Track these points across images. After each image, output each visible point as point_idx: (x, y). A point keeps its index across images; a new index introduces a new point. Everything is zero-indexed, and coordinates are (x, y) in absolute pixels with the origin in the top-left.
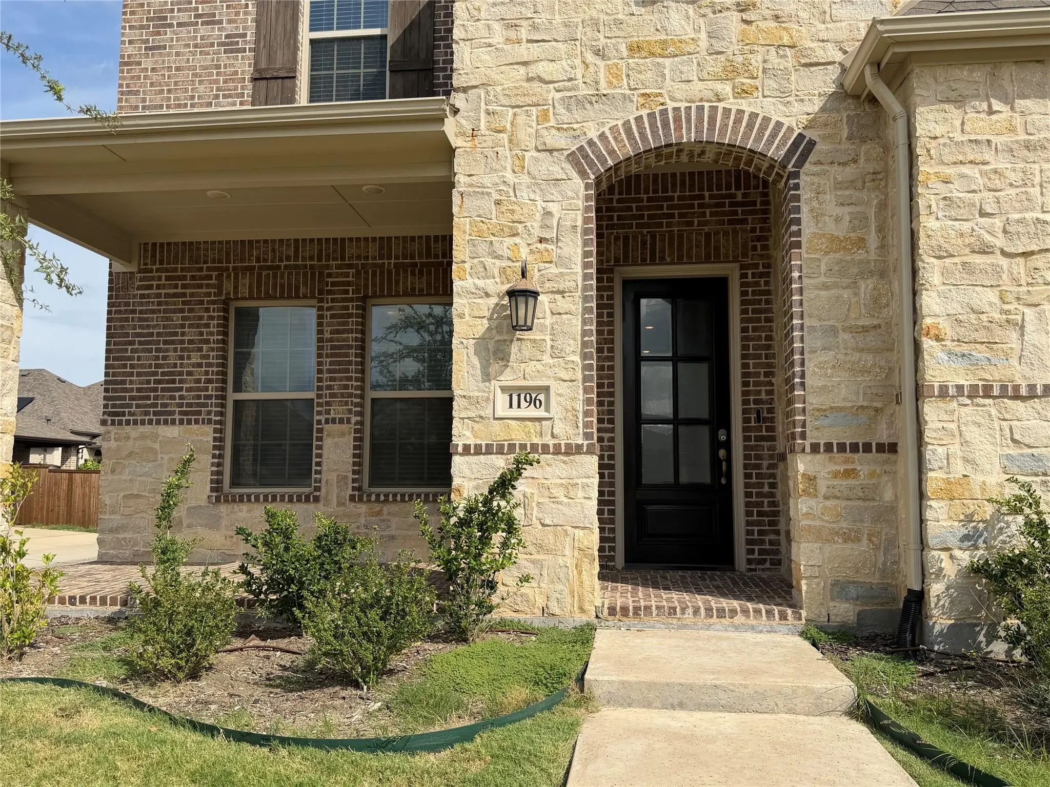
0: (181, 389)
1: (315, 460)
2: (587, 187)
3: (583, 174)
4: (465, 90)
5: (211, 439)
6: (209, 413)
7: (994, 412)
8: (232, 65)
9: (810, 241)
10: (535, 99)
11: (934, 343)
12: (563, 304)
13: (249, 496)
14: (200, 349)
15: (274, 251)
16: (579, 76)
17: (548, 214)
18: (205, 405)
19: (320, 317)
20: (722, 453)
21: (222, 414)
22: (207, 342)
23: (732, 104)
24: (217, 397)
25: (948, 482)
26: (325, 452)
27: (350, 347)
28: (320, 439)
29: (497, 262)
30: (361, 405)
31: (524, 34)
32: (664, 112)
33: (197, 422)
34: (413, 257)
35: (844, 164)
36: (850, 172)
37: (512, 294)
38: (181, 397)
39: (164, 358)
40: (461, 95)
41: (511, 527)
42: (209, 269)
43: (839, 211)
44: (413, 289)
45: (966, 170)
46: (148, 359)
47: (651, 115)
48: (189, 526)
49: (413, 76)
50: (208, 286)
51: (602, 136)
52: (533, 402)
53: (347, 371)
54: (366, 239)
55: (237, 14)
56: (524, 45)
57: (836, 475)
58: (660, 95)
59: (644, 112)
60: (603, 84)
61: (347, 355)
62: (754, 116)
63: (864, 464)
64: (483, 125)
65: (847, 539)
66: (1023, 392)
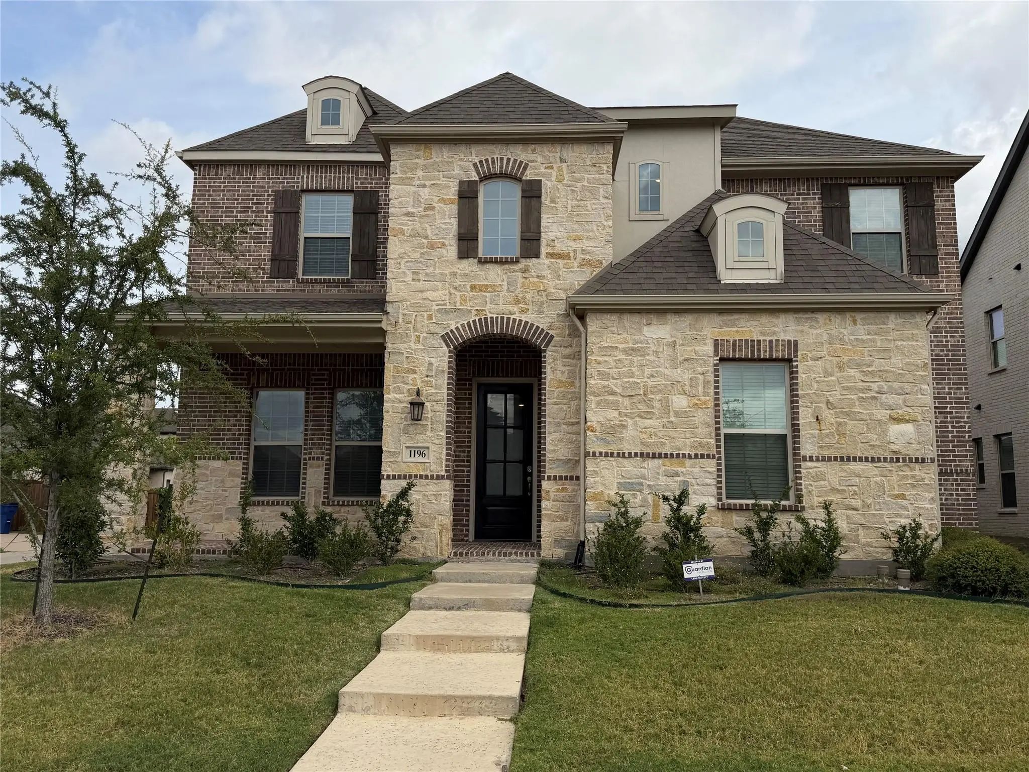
0: (223, 439)
1: (302, 481)
2: (450, 351)
3: (448, 346)
4: (392, 302)
5: (241, 468)
6: (240, 453)
7: (614, 463)
8: (258, 251)
9: (550, 382)
10: (425, 309)
11: (591, 433)
12: (438, 408)
13: (263, 502)
14: (236, 416)
15: (281, 359)
16: (447, 299)
17: (431, 364)
18: (238, 449)
19: (307, 398)
20: (529, 478)
21: (247, 454)
22: (240, 412)
23: (517, 316)
24: (245, 444)
25: (594, 493)
26: (308, 477)
27: (325, 416)
28: (305, 469)
29: (405, 386)
30: (330, 450)
31: (422, 277)
32: (486, 319)
33: (233, 458)
34: (362, 365)
35: (566, 347)
36: (568, 351)
37: (411, 404)
38: (224, 444)
39: (214, 421)
40: (390, 305)
41: (408, 513)
42: (242, 369)
43: (564, 369)
44: (362, 384)
45: (606, 358)
46: (204, 421)
47: (480, 320)
48: (227, 519)
49: (365, 264)
50: (241, 379)
51: (457, 328)
52: (422, 454)
53: (322, 430)
54: (335, 355)
55: (262, 221)
56: (421, 282)
57: (557, 490)
58: (484, 310)
59: (477, 319)
60: (458, 304)
61: (322, 421)
62: (527, 323)
63: (569, 485)
64: (401, 320)
65: (562, 520)
66: (627, 455)
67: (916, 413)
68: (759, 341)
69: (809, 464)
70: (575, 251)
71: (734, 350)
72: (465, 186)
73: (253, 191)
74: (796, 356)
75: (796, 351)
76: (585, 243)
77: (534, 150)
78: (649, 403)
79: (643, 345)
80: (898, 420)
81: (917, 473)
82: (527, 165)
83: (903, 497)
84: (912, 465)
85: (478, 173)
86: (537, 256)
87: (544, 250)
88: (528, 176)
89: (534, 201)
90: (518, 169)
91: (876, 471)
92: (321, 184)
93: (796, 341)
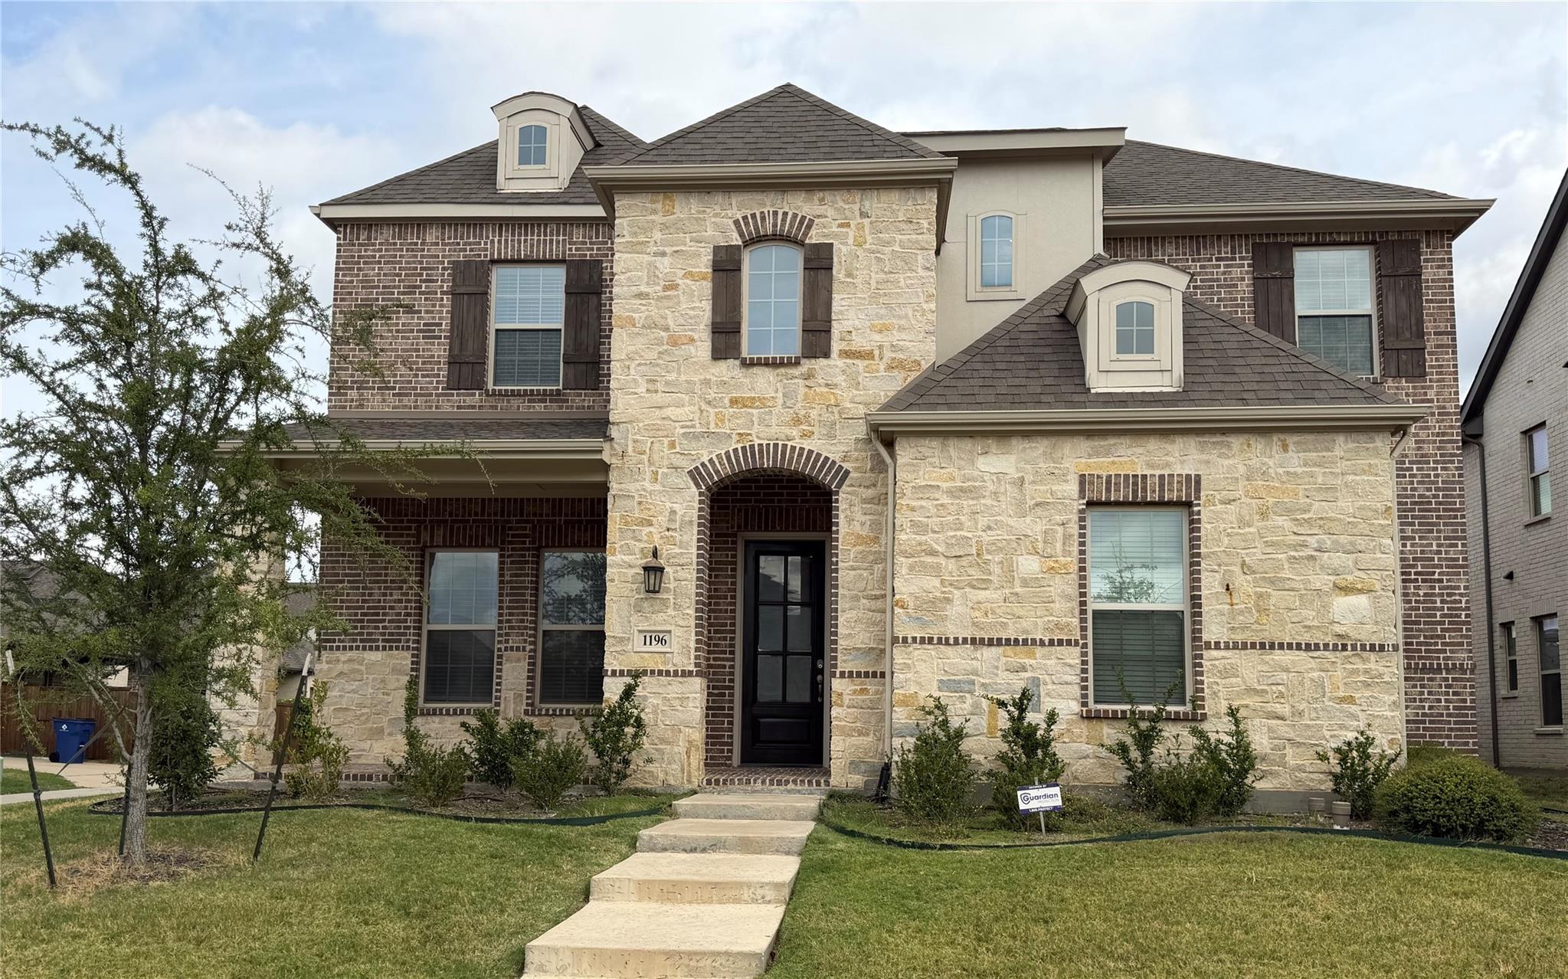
0: (383, 621)
1: (495, 681)
2: (701, 494)
3: (698, 485)
4: (618, 424)
5: (409, 662)
6: (408, 641)
7: (933, 653)
9: (844, 537)
10: (665, 433)
11: (901, 611)
12: (682, 574)
13: (441, 710)
14: (401, 588)
15: (464, 507)
16: (696, 419)
17: (673, 512)
18: (405, 634)
19: (501, 563)
20: (819, 677)
21: (418, 642)
22: (407, 582)
23: (797, 443)
24: (415, 628)
25: (905, 695)
26: (504, 674)
27: (526, 588)
28: (500, 663)
29: (637, 544)
30: (535, 636)
31: (660, 387)
32: (752, 447)
33: (397, 648)
34: (579, 515)
35: (867, 487)
36: (870, 492)
37: (647, 569)
38: (384, 628)
39: (370, 595)
40: (616, 427)
42: (409, 521)
43: (864, 518)
44: (579, 542)
45: (923, 503)
46: (356, 595)
47: (744, 448)
48: (390, 734)
49: (583, 367)
50: (408, 535)
51: (711, 460)
52: (661, 641)
53: (523, 608)
54: (541, 500)
56: (660, 394)
57: (855, 692)
58: (750, 434)
59: (739, 446)
60: (712, 425)
61: (523, 595)
62: (811, 452)
63: (871, 685)
64: (630, 449)
65: (860, 734)
66: (951, 641)
67: (1374, 580)
68: (1144, 477)
69: (1215, 653)
70: (880, 347)
71: (1108, 490)
72: (723, 254)
73: (421, 263)
74: (1198, 498)
75: (1198, 490)
76: (895, 337)
77: (822, 200)
78: (983, 566)
79: (977, 484)
80: (1346, 590)
81: (1372, 666)
82: (811, 221)
83: (1351, 700)
84: (1365, 654)
85: (741, 235)
86: (826, 355)
87: (836, 346)
88: (814, 238)
89: (822, 274)
90: (799, 229)
91: (1313, 664)
92: (519, 251)
93: (1198, 476)
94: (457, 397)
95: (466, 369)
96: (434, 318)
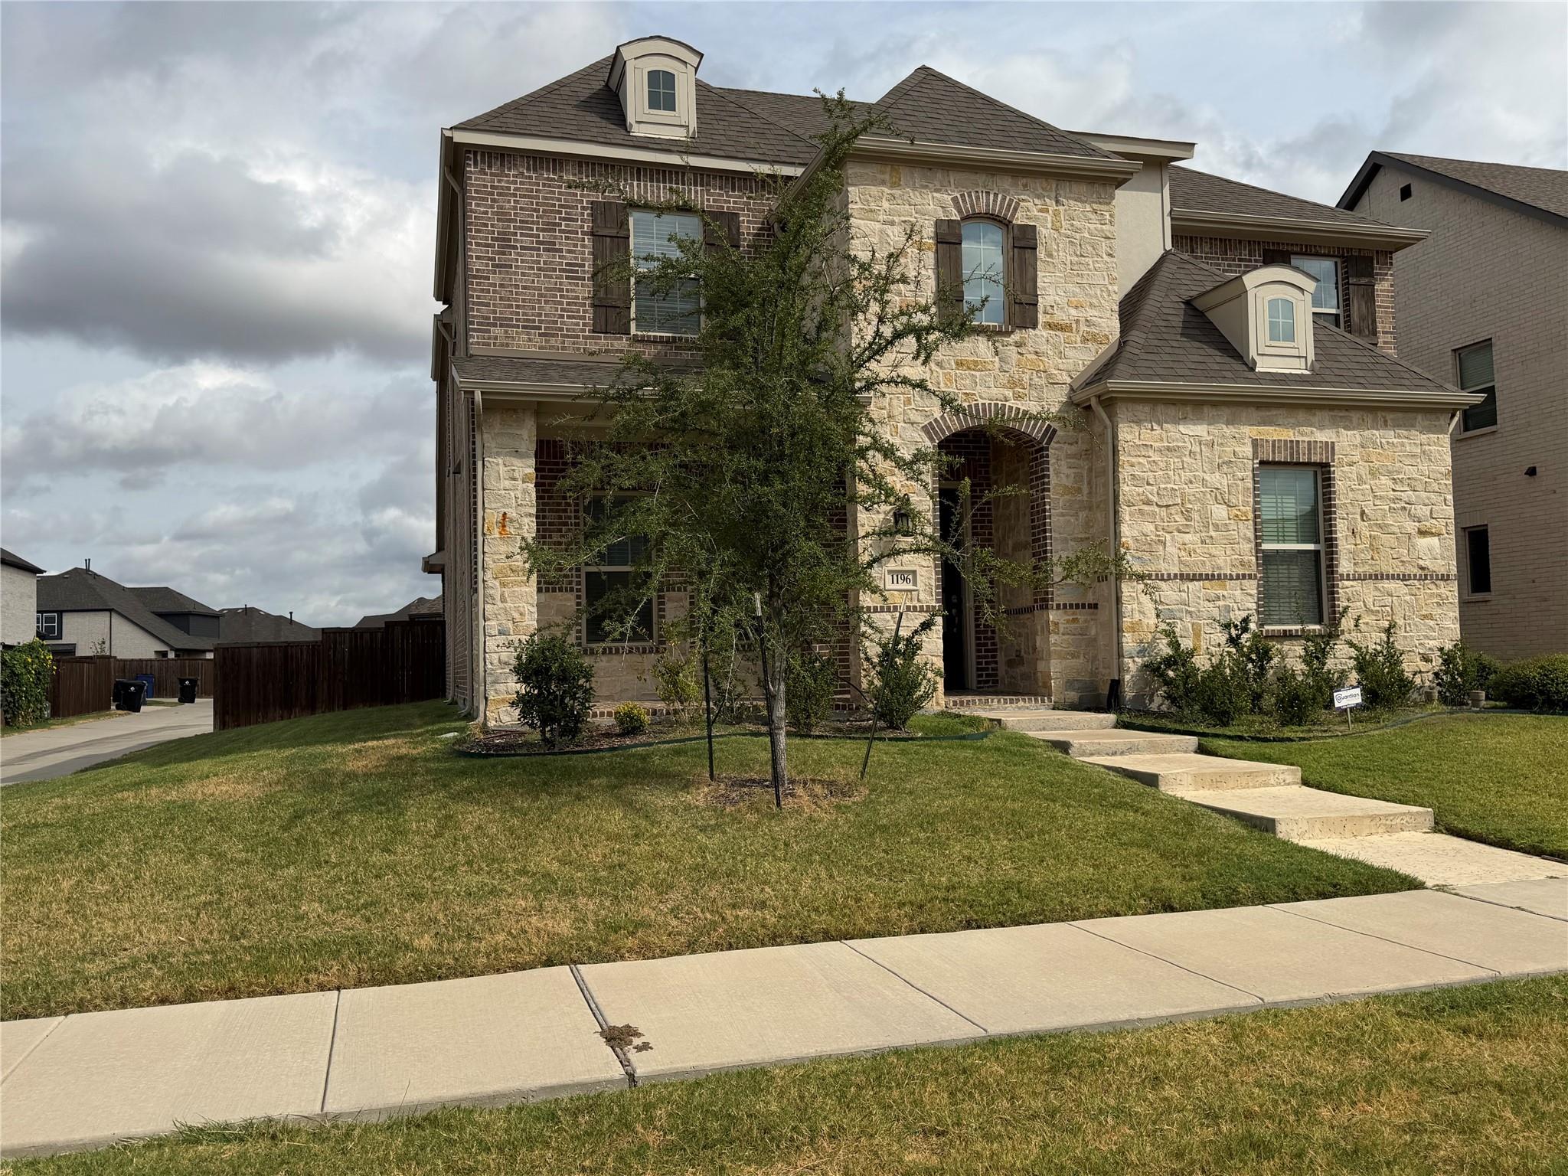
1: (656, 620)
2: (934, 447)
3: (931, 439)
5: (573, 604)
6: (570, 582)
7: (1152, 587)
8: (573, 291)
9: (1054, 488)
10: (901, 389)
11: (1127, 551)
14: (560, 530)
16: (928, 378)
20: (954, 611)
21: (579, 584)
23: (1013, 404)
25: (1132, 623)
26: (667, 614)
28: (662, 603)
32: (977, 405)
33: (561, 590)
35: (1071, 444)
36: (1073, 449)
37: (897, 515)
43: (1068, 471)
45: (1141, 460)
47: (970, 407)
51: (941, 416)
52: (905, 580)
55: (576, 245)
57: (1068, 621)
58: (975, 394)
59: (966, 404)
60: (942, 385)
62: (1025, 412)
63: (1082, 616)
64: (872, 404)
65: (1073, 656)
66: (1166, 577)
67: (1439, 525)
68: (1298, 442)
69: (1346, 583)
70: (1077, 321)
71: (1274, 453)
72: (945, 227)
73: (559, 200)
74: (1333, 461)
75: (1333, 454)
76: (1091, 313)
77: (1025, 186)
78: (1187, 514)
79: (1180, 444)
80: (1423, 533)
81: (1442, 590)
82: (1018, 204)
83: (1430, 617)
84: (1438, 582)
85: (960, 211)
86: (1034, 326)
87: (1042, 318)
88: (1020, 219)
89: (1028, 253)
90: (1008, 209)
91: (1406, 590)
93: (1333, 443)
94: (603, 342)
95: (612, 313)
96: (576, 258)
